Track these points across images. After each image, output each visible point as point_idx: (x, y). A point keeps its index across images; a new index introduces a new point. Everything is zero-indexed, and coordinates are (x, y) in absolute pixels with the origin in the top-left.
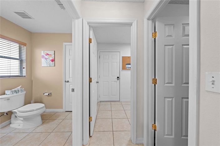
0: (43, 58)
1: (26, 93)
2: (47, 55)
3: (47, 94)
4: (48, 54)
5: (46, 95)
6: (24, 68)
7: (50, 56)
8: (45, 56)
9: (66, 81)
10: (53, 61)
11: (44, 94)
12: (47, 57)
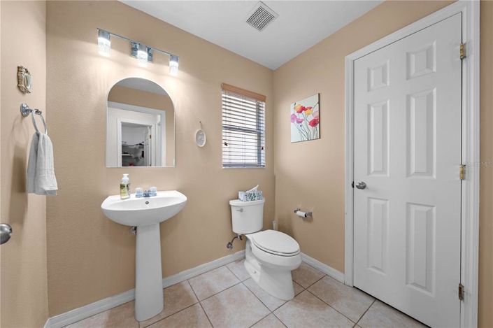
0: (293, 122)
1: (264, 203)
2: (301, 112)
3: (302, 214)
4: (303, 109)
5: (300, 217)
6: (262, 149)
7: (308, 111)
8: (296, 114)
9: (356, 184)
10: (314, 123)
11: (295, 211)
12: (300, 116)
